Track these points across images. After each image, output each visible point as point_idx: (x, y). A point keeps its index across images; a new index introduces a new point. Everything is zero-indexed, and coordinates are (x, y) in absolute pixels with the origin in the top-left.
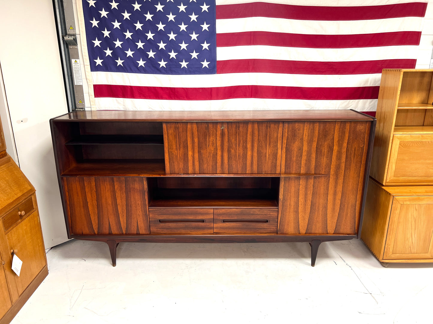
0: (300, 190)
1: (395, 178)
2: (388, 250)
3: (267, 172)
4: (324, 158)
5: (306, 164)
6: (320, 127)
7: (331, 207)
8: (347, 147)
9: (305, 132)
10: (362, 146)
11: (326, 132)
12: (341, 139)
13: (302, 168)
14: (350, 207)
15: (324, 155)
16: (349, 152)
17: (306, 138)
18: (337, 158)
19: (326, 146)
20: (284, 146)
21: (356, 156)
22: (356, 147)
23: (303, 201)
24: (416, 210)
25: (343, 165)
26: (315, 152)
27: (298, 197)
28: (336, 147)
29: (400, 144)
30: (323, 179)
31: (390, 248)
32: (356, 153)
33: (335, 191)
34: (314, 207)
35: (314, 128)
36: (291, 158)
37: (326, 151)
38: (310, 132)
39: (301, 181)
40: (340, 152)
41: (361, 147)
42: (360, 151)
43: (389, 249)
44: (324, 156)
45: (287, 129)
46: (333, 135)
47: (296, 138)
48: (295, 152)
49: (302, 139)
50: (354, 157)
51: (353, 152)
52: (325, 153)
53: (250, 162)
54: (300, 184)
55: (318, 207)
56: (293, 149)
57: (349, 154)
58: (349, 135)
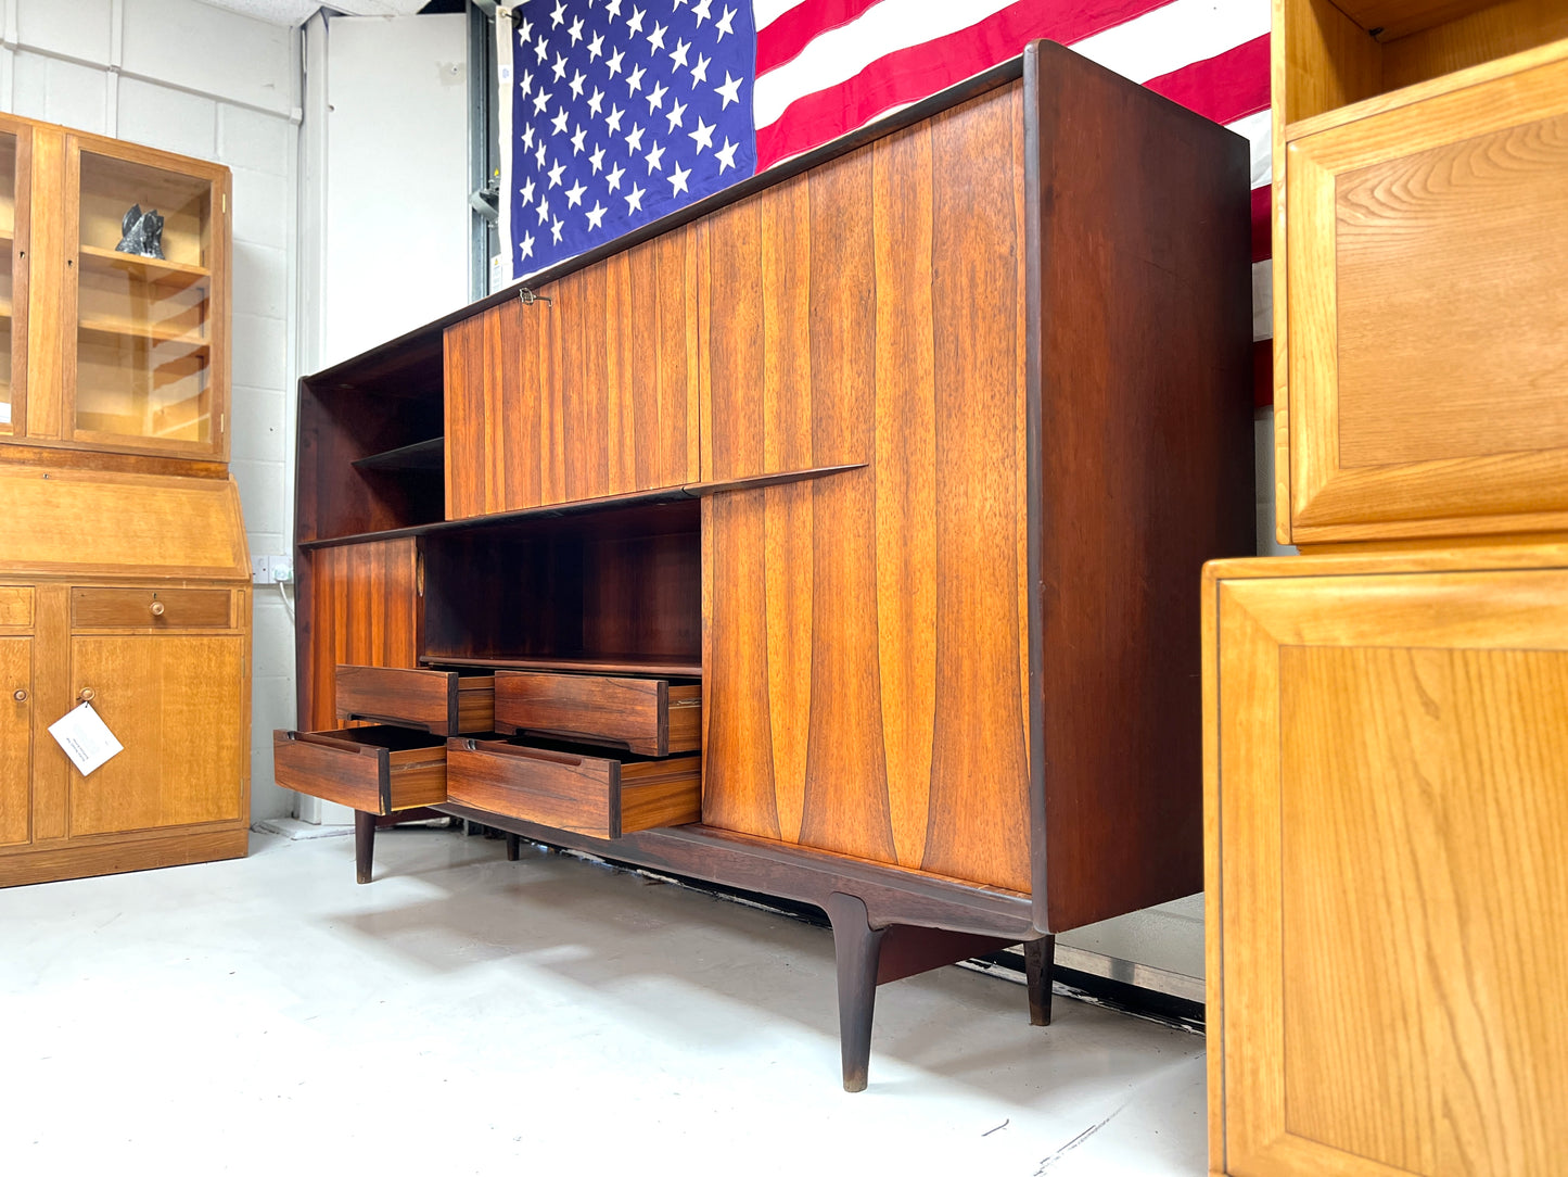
0: (767, 566)
1: (1352, 482)
2: (1248, 1081)
3: (662, 482)
4: (841, 366)
5: (779, 414)
6: (815, 199)
7: (897, 675)
8: (936, 274)
9: (764, 243)
10: (1004, 250)
11: (838, 216)
12: (903, 237)
13: (767, 442)
14: (989, 682)
15: (843, 348)
16: (948, 302)
17: (769, 276)
18: (895, 355)
19: (846, 296)
20: (705, 336)
21: (984, 318)
22: (977, 263)
23: (782, 632)
24: (1429, 705)
25: (926, 391)
26: (805, 341)
27: (763, 609)
28: (889, 289)
29: (1342, 197)
30: (850, 495)
31: (1254, 1060)
32: (980, 300)
33: (906, 565)
34: (827, 674)
35: (792, 212)
36: (729, 395)
37: (846, 324)
38: (781, 236)
39: (768, 513)
40: (903, 316)
41: (1000, 257)
42: (999, 283)
43: (1255, 1072)
44: (842, 358)
45: (708, 251)
46: (867, 223)
47: (737, 284)
48: (739, 356)
49: (757, 285)
50: (974, 328)
51: (966, 296)
52: (846, 334)
53: (616, 441)
54: (764, 536)
55: (842, 671)
56: (732, 345)
57: (949, 312)
58: (937, 196)
